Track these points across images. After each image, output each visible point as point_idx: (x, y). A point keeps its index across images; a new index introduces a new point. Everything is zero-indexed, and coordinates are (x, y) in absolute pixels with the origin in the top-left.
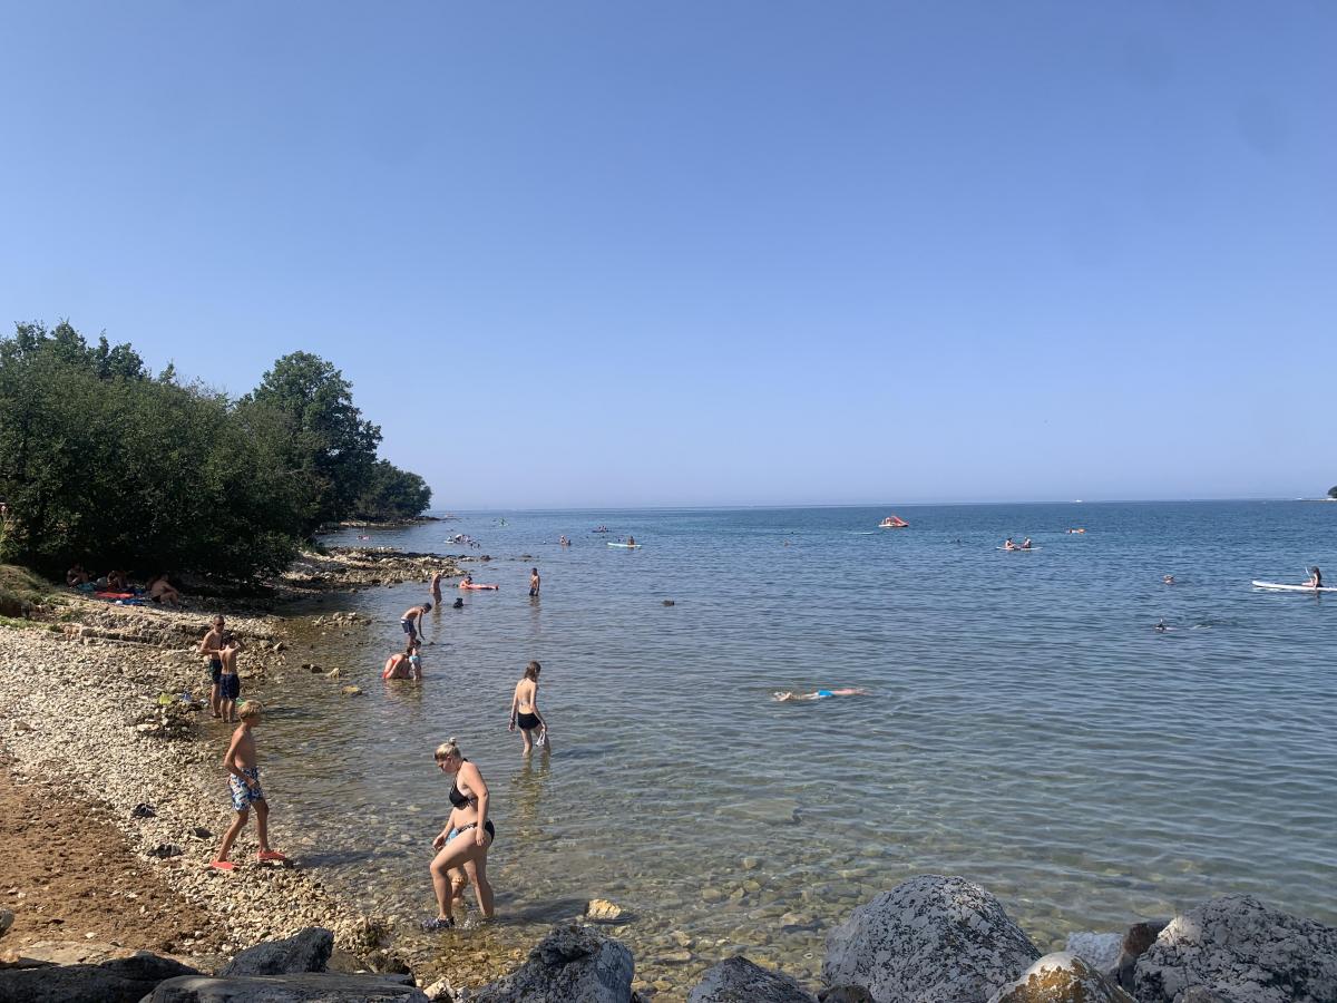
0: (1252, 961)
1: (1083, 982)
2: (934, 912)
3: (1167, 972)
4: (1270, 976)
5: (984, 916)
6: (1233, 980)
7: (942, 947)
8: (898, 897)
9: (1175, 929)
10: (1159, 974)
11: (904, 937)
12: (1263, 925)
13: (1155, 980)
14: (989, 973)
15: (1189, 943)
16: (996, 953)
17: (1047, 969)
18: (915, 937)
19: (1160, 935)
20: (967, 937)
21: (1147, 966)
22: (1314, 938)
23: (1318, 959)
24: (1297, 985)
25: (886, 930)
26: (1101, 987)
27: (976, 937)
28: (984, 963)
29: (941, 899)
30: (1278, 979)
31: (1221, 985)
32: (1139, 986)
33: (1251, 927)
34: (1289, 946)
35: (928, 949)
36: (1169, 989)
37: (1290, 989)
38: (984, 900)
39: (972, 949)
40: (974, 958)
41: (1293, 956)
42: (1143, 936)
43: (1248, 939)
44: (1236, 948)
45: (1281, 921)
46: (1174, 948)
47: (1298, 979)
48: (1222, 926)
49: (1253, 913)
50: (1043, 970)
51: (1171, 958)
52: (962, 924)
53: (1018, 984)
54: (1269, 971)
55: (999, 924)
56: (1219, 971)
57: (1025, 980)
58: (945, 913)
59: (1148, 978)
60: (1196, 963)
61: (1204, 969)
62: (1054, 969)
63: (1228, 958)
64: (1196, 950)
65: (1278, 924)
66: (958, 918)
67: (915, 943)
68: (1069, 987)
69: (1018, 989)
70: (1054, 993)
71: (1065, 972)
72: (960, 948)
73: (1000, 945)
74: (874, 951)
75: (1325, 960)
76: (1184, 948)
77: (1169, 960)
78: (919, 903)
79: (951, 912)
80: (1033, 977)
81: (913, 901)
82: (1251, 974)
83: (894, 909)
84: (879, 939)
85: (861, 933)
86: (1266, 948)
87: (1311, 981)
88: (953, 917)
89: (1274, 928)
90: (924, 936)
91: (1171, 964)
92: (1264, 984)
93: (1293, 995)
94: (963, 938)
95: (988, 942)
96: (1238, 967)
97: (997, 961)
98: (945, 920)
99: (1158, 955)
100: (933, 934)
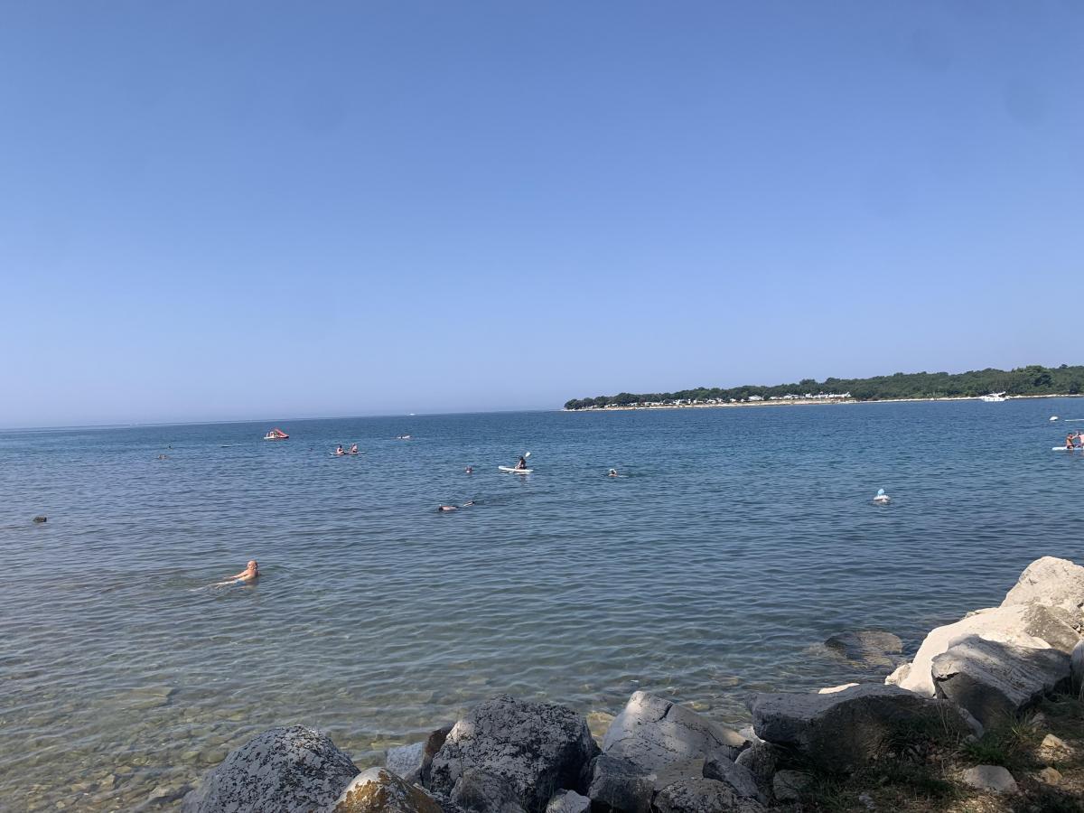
0: (507, 741)
3: (453, 763)
4: (518, 748)
5: (317, 753)
6: (494, 758)
7: (282, 786)
8: (246, 754)
9: (459, 729)
10: (446, 767)
11: (251, 786)
12: (513, 714)
13: (444, 771)
14: (320, 799)
15: (466, 738)
16: (327, 781)
17: (360, 784)
18: (259, 784)
19: (447, 736)
20: (304, 774)
21: (439, 762)
22: (545, 716)
23: (546, 730)
24: (536, 750)
26: (400, 788)
27: (310, 772)
28: (316, 792)
29: (283, 747)
30: (523, 750)
31: (487, 763)
32: (434, 778)
33: (506, 717)
34: (527, 725)
36: (453, 775)
37: (530, 755)
39: (307, 783)
41: (532, 730)
42: (439, 738)
43: (504, 726)
44: (497, 734)
45: (524, 708)
46: (457, 744)
47: (535, 746)
48: (487, 721)
49: (508, 706)
50: (357, 786)
51: (456, 753)
54: (517, 745)
55: (329, 756)
56: (486, 753)
57: (344, 798)
59: (440, 771)
60: (472, 752)
61: (477, 754)
62: (366, 783)
63: (491, 742)
64: (471, 742)
65: (523, 711)
67: (260, 790)
68: (376, 794)
69: (337, 807)
70: (365, 802)
71: (374, 783)
72: (297, 785)
73: (330, 773)
75: (551, 730)
76: (462, 743)
77: (453, 754)
78: (263, 755)
79: (291, 755)
80: (350, 793)
81: (259, 754)
82: (507, 750)
83: (241, 764)
86: (515, 730)
87: (543, 746)
89: (520, 714)
91: (455, 757)
92: (514, 755)
93: (532, 759)
94: (300, 775)
95: (320, 774)
96: (498, 747)
97: (326, 786)
99: (446, 752)
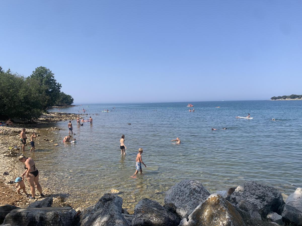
0: (254, 194)
1: (219, 199)
2: (188, 187)
3: (237, 197)
4: (258, 197)
5: (199, 187)
6: (250, 198)
7: (190, 194)
8: (180, 184)
9: (239, 188)
10: (235, 198)
11: (182, 193)
12: (256, 187)
13: (234, 199)
14: (200, 199)
15: (241, 191)
16: (201, 195)
17: (212, 197)
18: (184, 192)
19: (235, 190)
20: (195, 192)
21: (233, 196)
22: (267, 189)
23: (267, 193)
24: (263, 199)
25: (178, 191)
26: (223, 200)
27: (197, 192)
28: (199, 197)
29: (190, 184)
30: (259, 198)
31: (248, 199)
32: (231, 200)
33: (254, 187)
34: (261, 191)
35: (187, 195)
36: (237, 201)
37: (262, 200)
38: (199, 184)
39: (196, 194)
40: (197, 196)
41: (262, 193)
42: (232, 190)
43: (253, 190)
44: (251, 191)
45: (260, 186)
46: (238, 192)
47: (263, 197)
48: (248, 187)
49: (254, 184)
50: (211, 197)
51: (238, 194)
52: (194, 189)
53: (206, 200)
54: (258, 196)
55: (202, 189)
56: (247, 196)
57: (207, 199)
58: (190, 187)
59: (233, 199)
60: (243, 195)
61: (244, 196)
62: (214, 197)
63: (249, 194)
64: (243, 192)
65: (259, 186)
66: (193, 188)
67: (184, 194)
68: (217, 200)
69: (206, 201)
70: (214, 202)
71: (216, 197)
72: (194, 194)
73: (202, 193)
74: (175, 196)
75: (269, 193)
76: (240, 192)
77: (237, 195)
78: (185, 185)
79: (192, 187)
80: (209, 198)
81: (184, 185)
82: (254, 197)
83: (179, 187)
84: (176, 193)
85: (172, 192)
86: (257, 191)
87: (266, 198)
88: (192, 188)
89: (259, 187)
90: (186, 192)
91: (238, 196)
92: (257, 199)
93: (262, 201)
94: (194, 192)
95: (200, 193)
96: (251, 195)
97: (201, 196)
98: (191, 188)
99: (235, 194)
100: (188, 191)
